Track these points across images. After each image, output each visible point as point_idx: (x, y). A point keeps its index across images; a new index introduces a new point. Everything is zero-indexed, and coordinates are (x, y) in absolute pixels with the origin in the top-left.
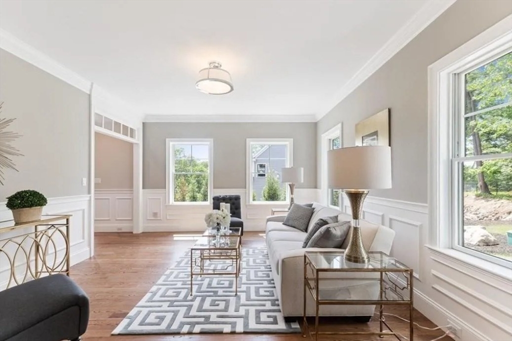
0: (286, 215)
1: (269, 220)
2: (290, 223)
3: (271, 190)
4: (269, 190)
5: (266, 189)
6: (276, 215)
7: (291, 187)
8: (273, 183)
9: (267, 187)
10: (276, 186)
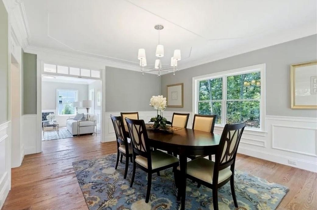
0: (74, 117)
1: (68, 119)
2: (76, 119)
3: (67, 111)
4: (66, 112)
5: (64, 111)
6: (71, 118)
7: (77, 108)
8: (68, 108)
9: (65, 110)
10: (70, 109)
